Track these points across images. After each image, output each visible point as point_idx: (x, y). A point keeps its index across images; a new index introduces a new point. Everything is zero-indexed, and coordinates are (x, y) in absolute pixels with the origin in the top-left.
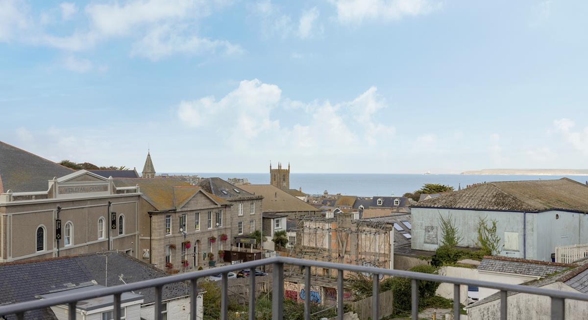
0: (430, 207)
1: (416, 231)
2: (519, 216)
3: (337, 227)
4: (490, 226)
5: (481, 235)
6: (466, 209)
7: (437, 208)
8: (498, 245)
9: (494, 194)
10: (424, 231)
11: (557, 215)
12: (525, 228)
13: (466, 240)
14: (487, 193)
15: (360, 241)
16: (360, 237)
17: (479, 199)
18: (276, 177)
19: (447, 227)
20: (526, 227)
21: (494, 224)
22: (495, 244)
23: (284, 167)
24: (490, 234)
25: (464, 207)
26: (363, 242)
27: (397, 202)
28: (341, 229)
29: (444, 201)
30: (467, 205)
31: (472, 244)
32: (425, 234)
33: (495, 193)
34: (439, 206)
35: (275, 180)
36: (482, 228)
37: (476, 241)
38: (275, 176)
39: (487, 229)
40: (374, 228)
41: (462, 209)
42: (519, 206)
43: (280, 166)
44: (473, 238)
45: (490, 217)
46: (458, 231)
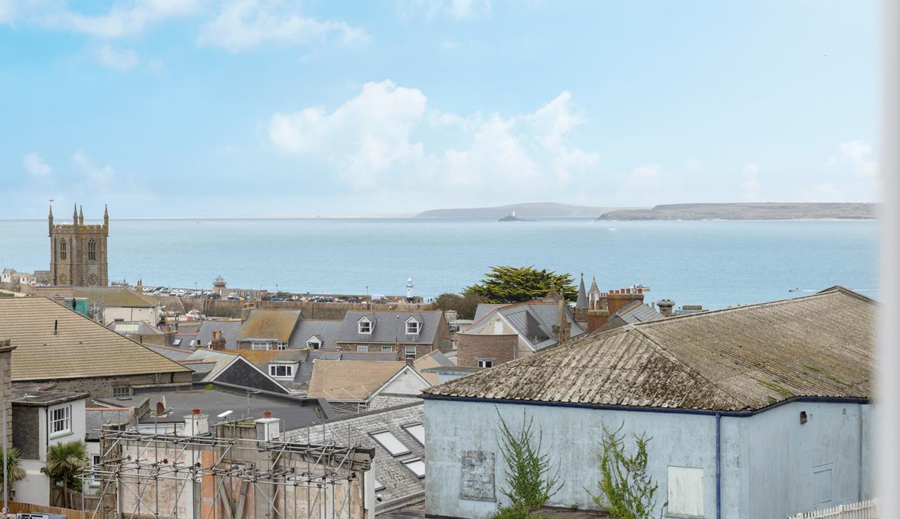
0: (475, 399)
1: (439, 464)
2: (705, 424)
3: (218, 462)
4: (631, 451)
5: (608, 476)
6: (570, 405)
7: (494, 401)
8: (653, 502)
9: (644, 361)
10: (460, 465)
11: (803, 415)
12: (718, 458)
13: (570, 490)
14: (626, 356)
15: (282, 501)
16: (280, 488)
17: (604, 376)
18: (68, 247)
19: (519, 454)
20: (723, 454)
21: (642, 446)
22: (644, 501)
23: (92, 218)
24: (632, 474)
25: (565, 400)
26: (291, 501)
27: (415, 325)
28: (228, 467)
29: (513, 380)
30: (571, 392)
31: (586, 502)
32: (463, 474)
33: (646, 356)
34: (499, 397)
35: (64, 256)
36: (612, 455)
37: (596, 492)
38: (64, 245)
39: (623, 461)
40: (321, 462)
41: (560, 404)
42: (704, 397)
43: (78, 217)
44: (587, 484)
45: (629, 427)
46: (550, 464)
